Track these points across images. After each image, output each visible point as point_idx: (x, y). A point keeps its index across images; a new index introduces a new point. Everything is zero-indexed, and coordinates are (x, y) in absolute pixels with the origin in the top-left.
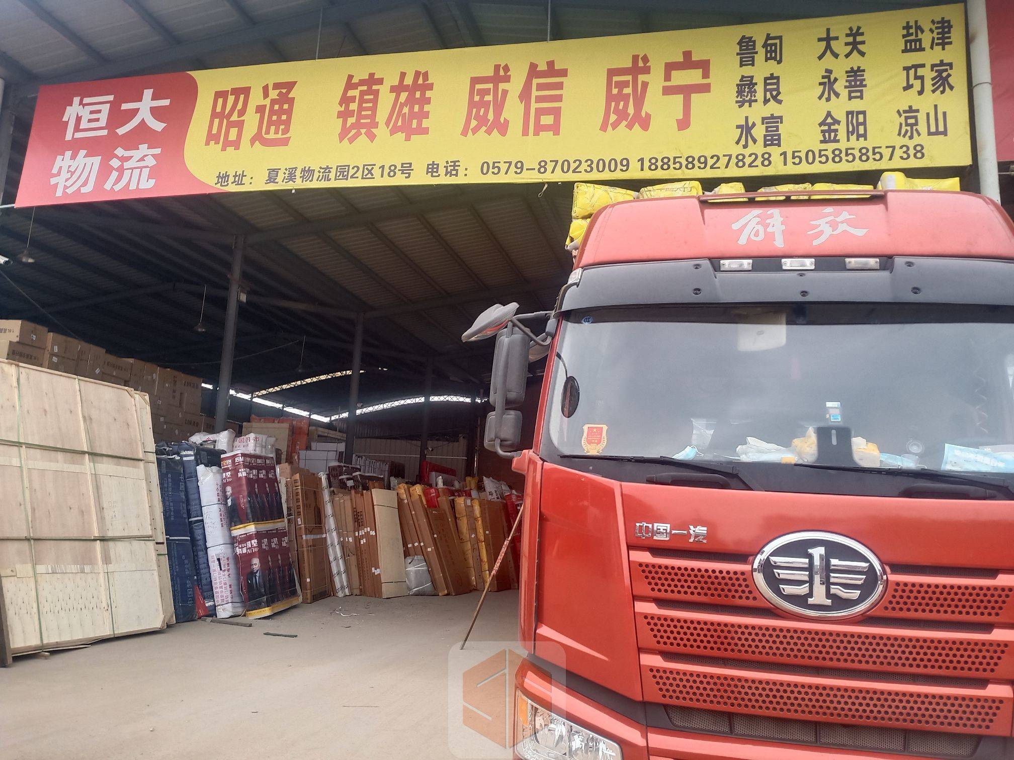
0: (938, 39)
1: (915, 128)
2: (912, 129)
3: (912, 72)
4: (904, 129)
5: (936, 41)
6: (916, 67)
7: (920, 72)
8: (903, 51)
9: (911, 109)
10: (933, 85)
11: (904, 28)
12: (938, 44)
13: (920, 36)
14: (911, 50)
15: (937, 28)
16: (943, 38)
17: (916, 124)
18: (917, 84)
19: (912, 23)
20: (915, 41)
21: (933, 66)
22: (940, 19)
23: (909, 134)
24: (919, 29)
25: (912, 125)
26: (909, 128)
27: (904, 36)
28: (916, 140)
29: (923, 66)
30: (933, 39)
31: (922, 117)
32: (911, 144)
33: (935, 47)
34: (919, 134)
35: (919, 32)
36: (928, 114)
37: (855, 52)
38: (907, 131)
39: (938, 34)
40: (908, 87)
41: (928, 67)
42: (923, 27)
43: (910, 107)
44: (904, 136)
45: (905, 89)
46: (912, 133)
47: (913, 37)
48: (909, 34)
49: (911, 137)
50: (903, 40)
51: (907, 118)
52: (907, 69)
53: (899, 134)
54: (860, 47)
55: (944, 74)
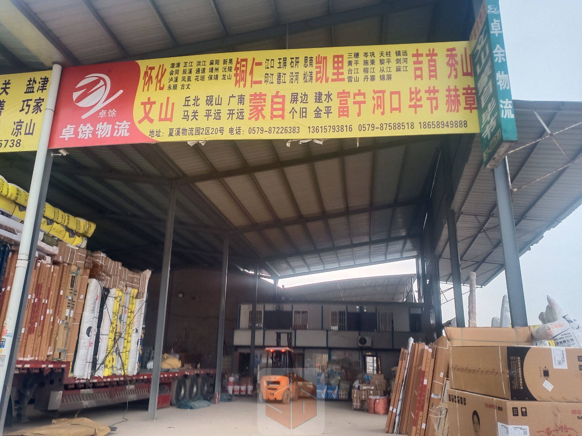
0: (41, 87)
1: (19, 131)
2: (18, 131)
3: (26, 103)
4: (15, 131)
5: (40, 88)
6: (28, 100)
7: (30, 103)
8: (25, 93)
9: (20, 122)
10: (33, 109)
11: (28, 81)
12: (40, 90)
13: (34, 85)
14: (29, 92)
15: (42, 82)
16: (43, 87)
17: (20, 129)
18: (26, 109)
19: (32, 79)
20: (31, 88)
21: (36, 100)
22: (44, 77)
23: (16, 134)
24: (35, 81)
25: (18, 129)
26: (17, 131)
27: (27, 85)
28: (19, 137)
29: (31, 100)
30: (39, 86)
31: (24, 125)
32: (16, 139)
33: (39, 91)
34: (21, 134)
35: (34, 83)
36: (27, 124)
37: (4, 93)
38: (16, 132)
39: (42, 84)
40: (23, 110)
41: (33, 100)
42: (36, 81)
43: (20, 120)
44: (14, 135)
45: (21, 111)
46: (18, 134)
47: (31, 86)
48: (30, 84)
49: (17, 136)
50: (26, 87)
51: (18, 126)
52: (24, 101)
53: (12, 134)
54: (7, 90)
55: (39, 104)
